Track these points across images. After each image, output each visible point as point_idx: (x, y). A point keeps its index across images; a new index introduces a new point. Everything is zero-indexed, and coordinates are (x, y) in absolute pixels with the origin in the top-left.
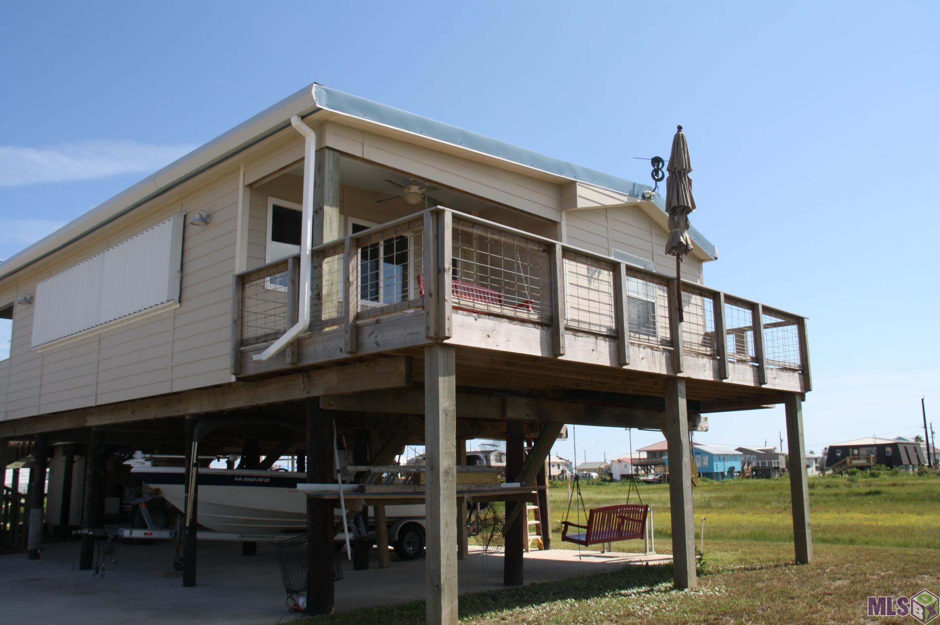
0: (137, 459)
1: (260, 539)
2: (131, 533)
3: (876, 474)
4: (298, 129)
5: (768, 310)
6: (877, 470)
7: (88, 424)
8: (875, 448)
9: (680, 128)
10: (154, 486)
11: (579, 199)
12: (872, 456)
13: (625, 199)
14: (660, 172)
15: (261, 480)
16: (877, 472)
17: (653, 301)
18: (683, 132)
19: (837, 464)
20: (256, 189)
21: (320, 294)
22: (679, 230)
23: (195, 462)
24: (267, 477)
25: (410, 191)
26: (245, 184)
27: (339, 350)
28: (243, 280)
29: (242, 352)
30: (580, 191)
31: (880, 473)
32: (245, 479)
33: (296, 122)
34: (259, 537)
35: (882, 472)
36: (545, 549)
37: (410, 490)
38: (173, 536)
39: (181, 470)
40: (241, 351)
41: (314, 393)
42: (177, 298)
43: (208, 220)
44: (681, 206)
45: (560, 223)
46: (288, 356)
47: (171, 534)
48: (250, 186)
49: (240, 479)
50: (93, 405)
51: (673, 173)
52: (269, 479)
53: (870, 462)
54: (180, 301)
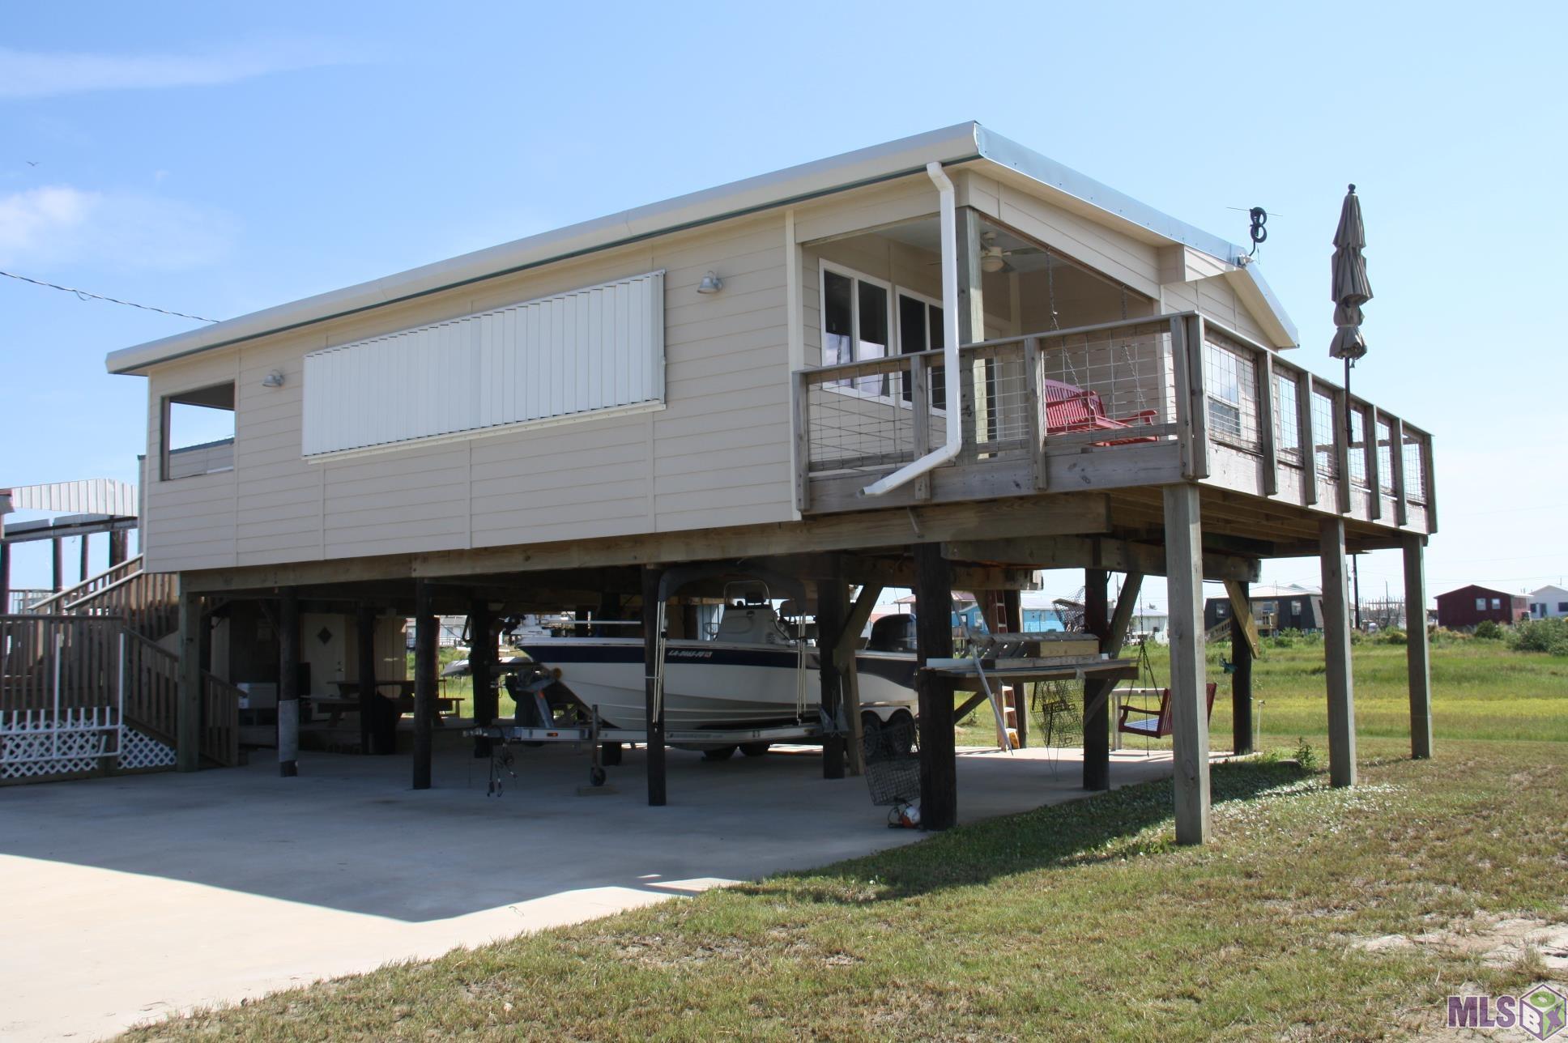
0: (529, 626)
1: (694, 739)
2: (531, 733)
3: (1286, 643)
4: (935, 181)
5: (1408, 428)
6: (1287, 636)
7: (414, 575)
8: (1277, 602)
9: (1352, 188)
10: (550, 666)
11: (1187, 270)
12: (1272, 614)
13: (1223, 267)
14: (1261, 229)
15: (700, 654)
16: (1288, 639)
17: (1236, 406)
18: (1357, 193)
19: (1217, 627)
20: (810, 250)
21: (971, 408)
22: (1351, 326)
23: (663, 630)
24: (709, 650)
25: (990, 254)
26: (798, 241)
27: (1014, 485)
28: (808, 378)
29: (812, 480)
30: (1189, 259)
31: (1291, 641)
32: (684, 654)
33: (934, 170)
34: (692, 736)
35: (1295, 639)
36: (1021, 747)
37: (1030, 665)
38: (586, 736)
39: (638, 642)
40: (811, 478)
41: (930, 538)
42: (662, 397)
43: (720, 286)
44: (1358, 295)
45: (1158, 301)
46: (920, 490)
47: (582, 733)
48: (803, 244)
49: (676, 653)
50: (467, 547)
51: (1343, 250)
52: (711, 653)
53: (1268, 623)
54: (666, 402)
